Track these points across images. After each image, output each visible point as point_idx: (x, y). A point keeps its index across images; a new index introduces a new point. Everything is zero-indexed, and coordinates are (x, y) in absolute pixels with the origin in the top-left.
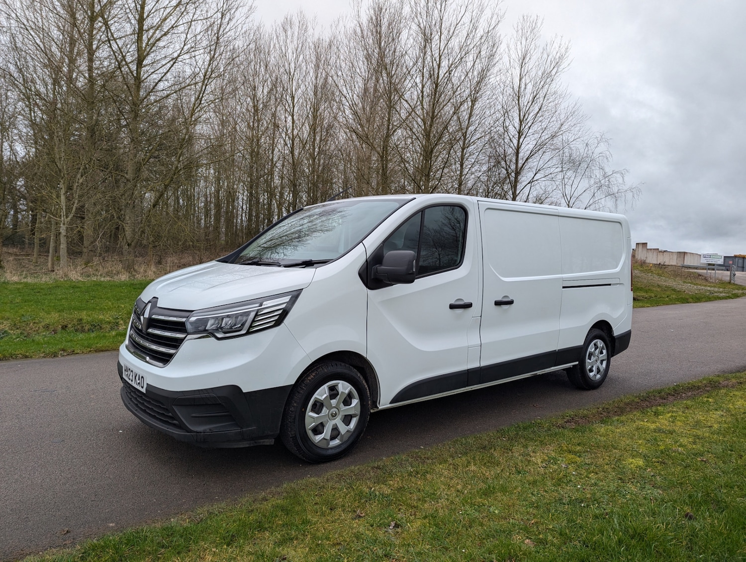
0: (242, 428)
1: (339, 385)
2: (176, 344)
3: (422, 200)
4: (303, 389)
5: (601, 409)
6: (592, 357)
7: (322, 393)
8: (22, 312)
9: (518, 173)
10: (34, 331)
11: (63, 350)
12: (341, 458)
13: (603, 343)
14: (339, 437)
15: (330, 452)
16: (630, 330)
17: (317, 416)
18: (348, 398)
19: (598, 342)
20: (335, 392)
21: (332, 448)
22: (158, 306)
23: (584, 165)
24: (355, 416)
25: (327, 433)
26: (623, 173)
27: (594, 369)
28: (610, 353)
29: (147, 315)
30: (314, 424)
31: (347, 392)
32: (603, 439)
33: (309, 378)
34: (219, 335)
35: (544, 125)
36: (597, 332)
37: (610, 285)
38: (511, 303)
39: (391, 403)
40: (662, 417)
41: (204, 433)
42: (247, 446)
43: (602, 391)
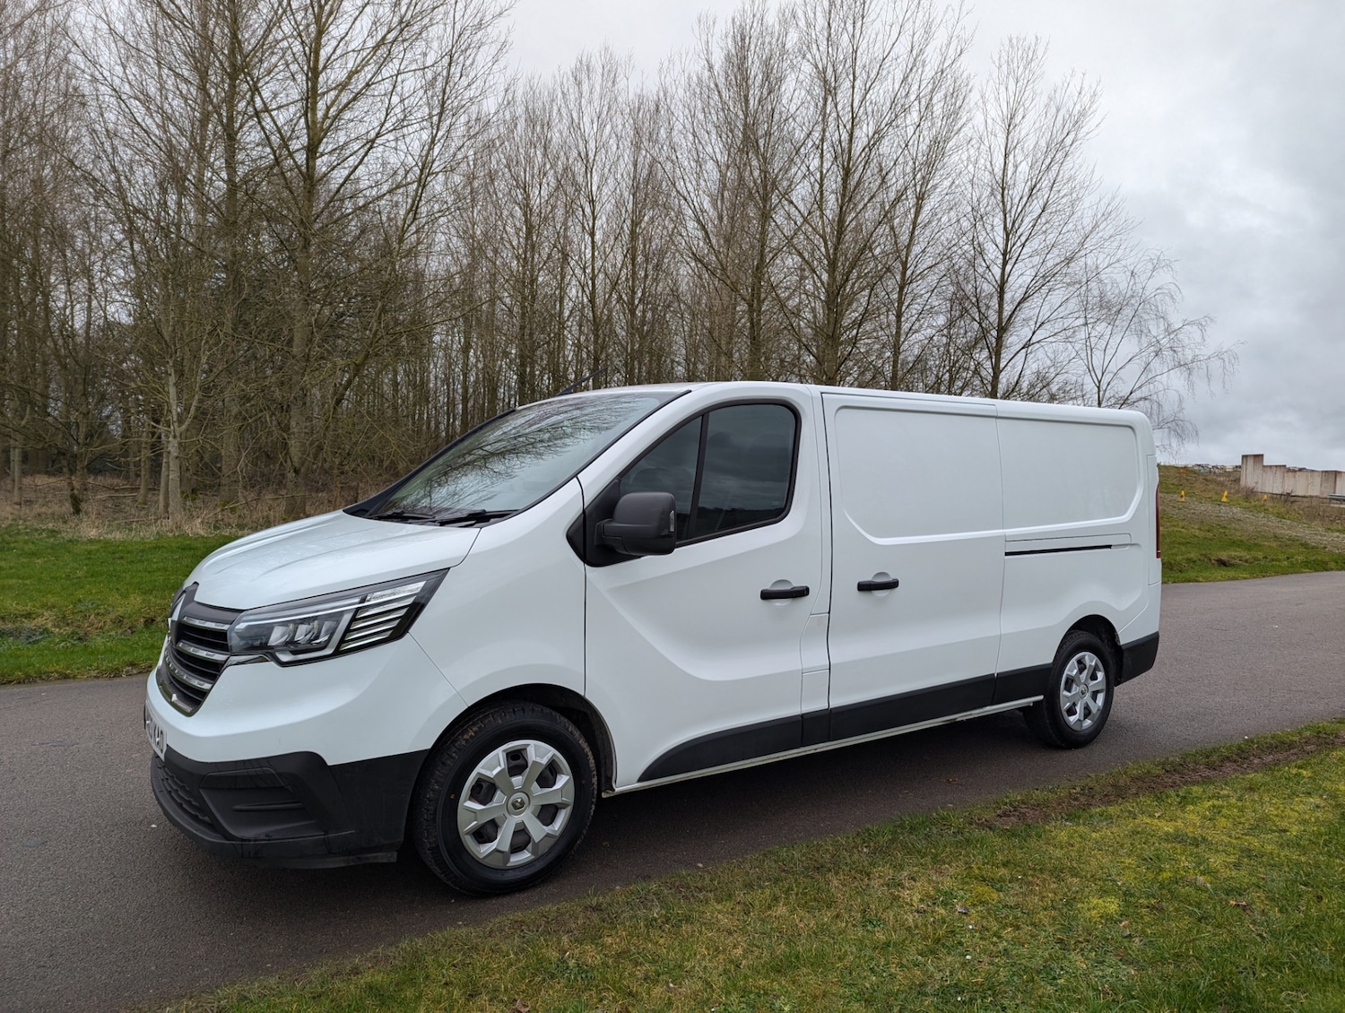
0: (326, 833)
1: (528, 749)
2: (212, 671)
3: (705, 393)
4: (453, 758)
5: (1078, 789)
6: (1074, 686)
7: (492, 765)
8: (80, 594)
9: (1002, 329)
10: (97, 628)
11: (133, 665)
12: (534, 886)
13: (1096, 658)
14: (530, 846)
15: (510, 876)
16: (1157, 633)
17: (482, 807)
18: (548, 772)
19: (1087, 658)
20: (519, 762)
21: (514, 868)
22: (195, 599)
23: (1128, 312)
24: (564, 806)
25: (503, 840)
26: (1204, 323)
27: (1078, 709)
28: (1112, 677)
29: (175, 617)
30: (475, 822)
31: (544, 761)
32: (1058, 853)
33: (466, 737)
34: (285, 658)
35: (1051, 238)
36: (1084, 637)
37: (1109, 547)
38: (893, 585)
39: (640, 780)
40: (1192, 807)
41: (256, 841)
42: (343, 865)
43: (1096, 752)
